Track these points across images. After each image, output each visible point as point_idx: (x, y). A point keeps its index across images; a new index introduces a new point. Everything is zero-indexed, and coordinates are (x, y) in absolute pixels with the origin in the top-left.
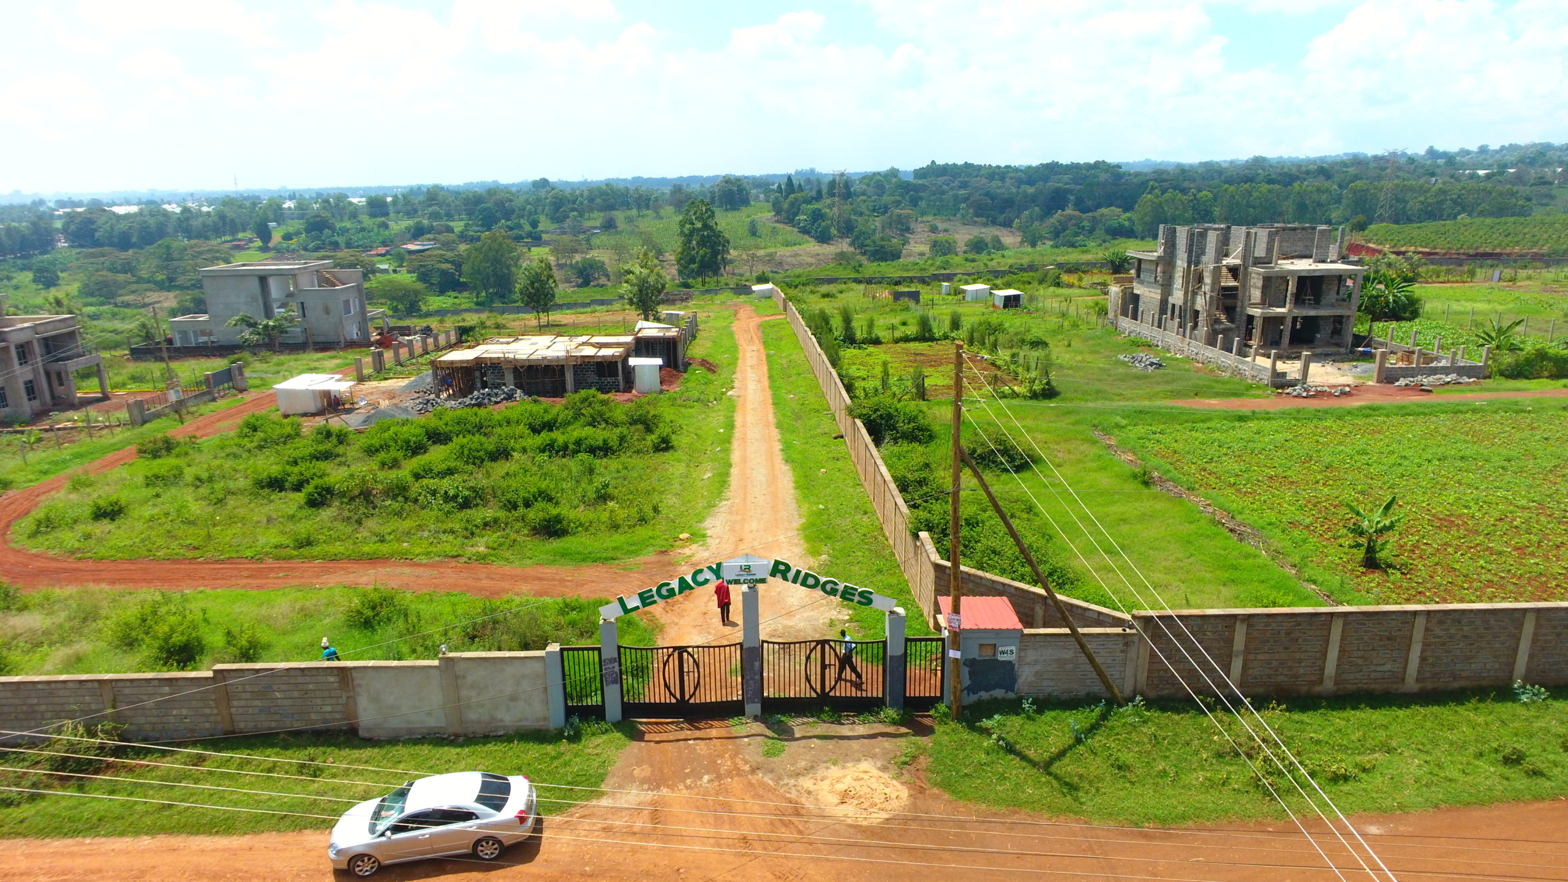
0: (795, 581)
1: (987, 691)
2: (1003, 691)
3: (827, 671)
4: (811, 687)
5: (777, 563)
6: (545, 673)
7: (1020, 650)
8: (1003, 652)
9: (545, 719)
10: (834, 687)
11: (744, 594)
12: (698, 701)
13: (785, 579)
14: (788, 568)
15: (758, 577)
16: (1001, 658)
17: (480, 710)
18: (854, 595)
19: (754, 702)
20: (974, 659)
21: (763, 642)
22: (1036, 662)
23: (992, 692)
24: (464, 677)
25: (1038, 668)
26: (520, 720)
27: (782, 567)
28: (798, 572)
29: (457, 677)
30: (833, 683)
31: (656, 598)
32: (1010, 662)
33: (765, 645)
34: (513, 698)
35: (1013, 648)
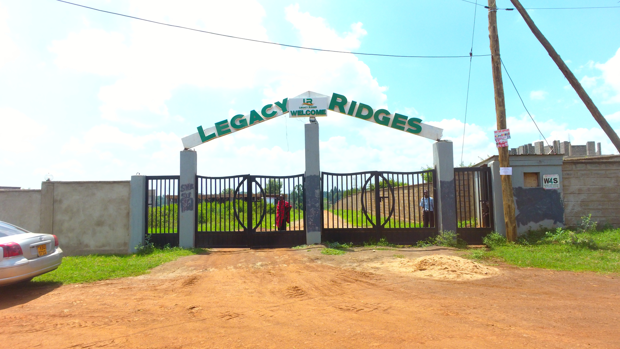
0: (350, 113)
1: (536, 221)
2: (552, 221)
3: (382, 203)
4: (367, 218)
5: (335, 96)
6: (129, 198)
7: (563, 179)
8: (547, 181)
9: (125, 244)
10: (389, 219)
11: (306, 126)
12: (263, 230)
13: (342, 111)
14: (344, 100)
15: (319, 109)
16: (547, 186)
17: (71, 235)
18: (404, 123)
19: (314, 230)
20: (520, 188)
21: (323, 173)
22: (580, 191)
23: (541, 223)
24: (60, 201)
25: (583, 197)
26: (104, 246)
27: (339, 100)
28: (354, 103)
29: (54, 201)
30: (387, 216)
31: (231, 128)
32: (555, 191)
33: (325, 176)
34: (100, 223)
35: (557, 176)
